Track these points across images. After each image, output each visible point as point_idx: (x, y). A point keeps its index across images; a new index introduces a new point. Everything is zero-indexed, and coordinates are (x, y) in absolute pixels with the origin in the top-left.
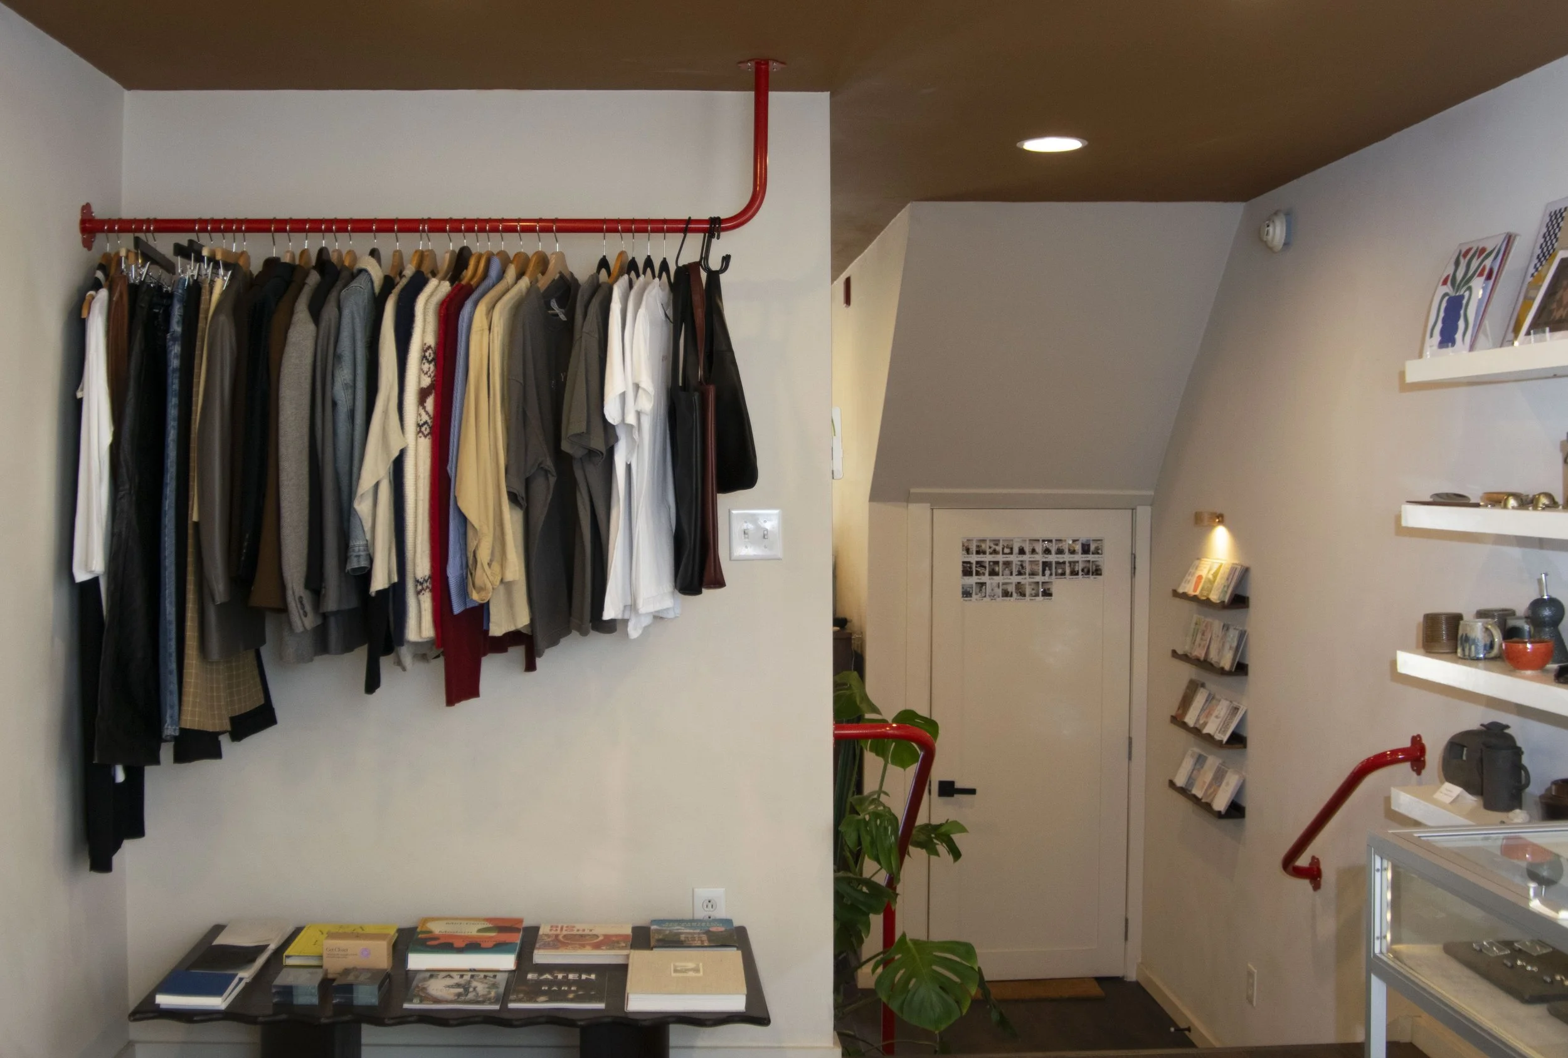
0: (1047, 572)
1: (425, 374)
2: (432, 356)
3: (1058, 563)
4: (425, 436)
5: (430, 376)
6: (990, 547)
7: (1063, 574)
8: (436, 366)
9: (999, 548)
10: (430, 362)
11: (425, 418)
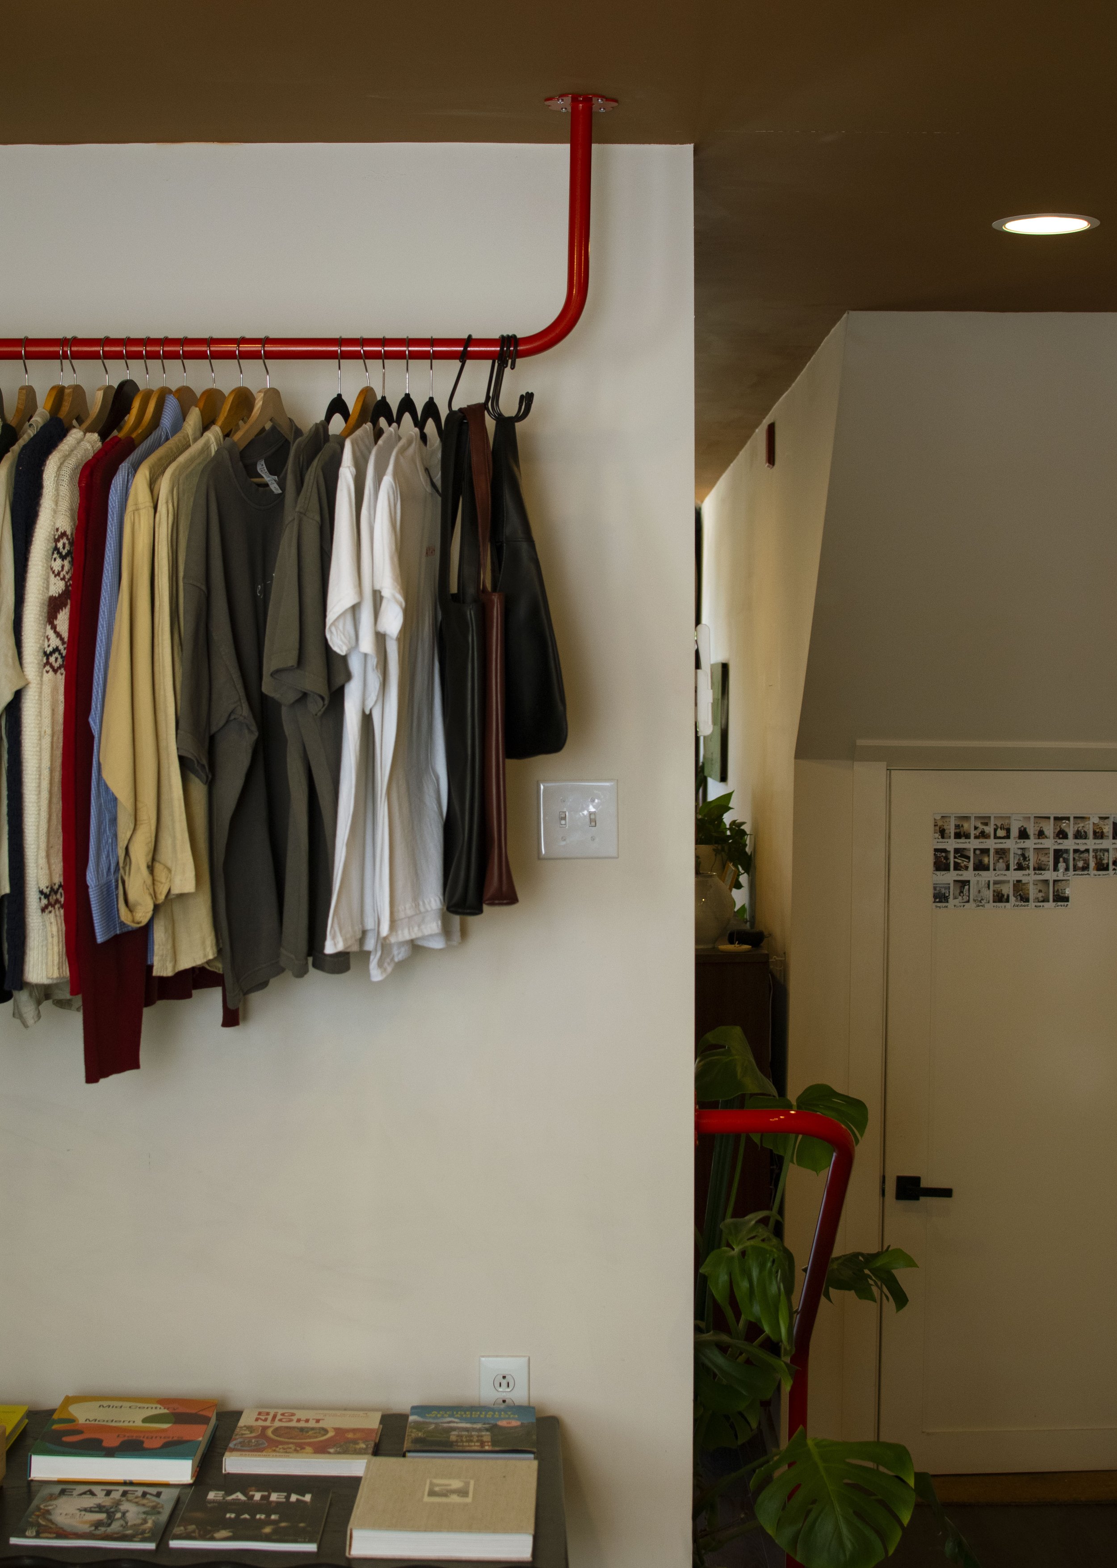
0: (1062, 866)
1: (55, 576)
2: (67, 547)
3: (1076, 851)
4: (55, 671)
5: (63, 579)
6: (976, 828)
7: (1086, 868)
8: (72, 563)
9: (990, 830)
10: (63, 558)
11: (55, 642)
